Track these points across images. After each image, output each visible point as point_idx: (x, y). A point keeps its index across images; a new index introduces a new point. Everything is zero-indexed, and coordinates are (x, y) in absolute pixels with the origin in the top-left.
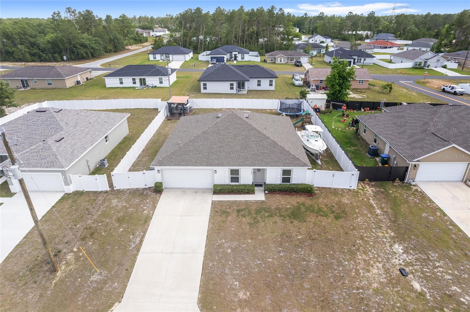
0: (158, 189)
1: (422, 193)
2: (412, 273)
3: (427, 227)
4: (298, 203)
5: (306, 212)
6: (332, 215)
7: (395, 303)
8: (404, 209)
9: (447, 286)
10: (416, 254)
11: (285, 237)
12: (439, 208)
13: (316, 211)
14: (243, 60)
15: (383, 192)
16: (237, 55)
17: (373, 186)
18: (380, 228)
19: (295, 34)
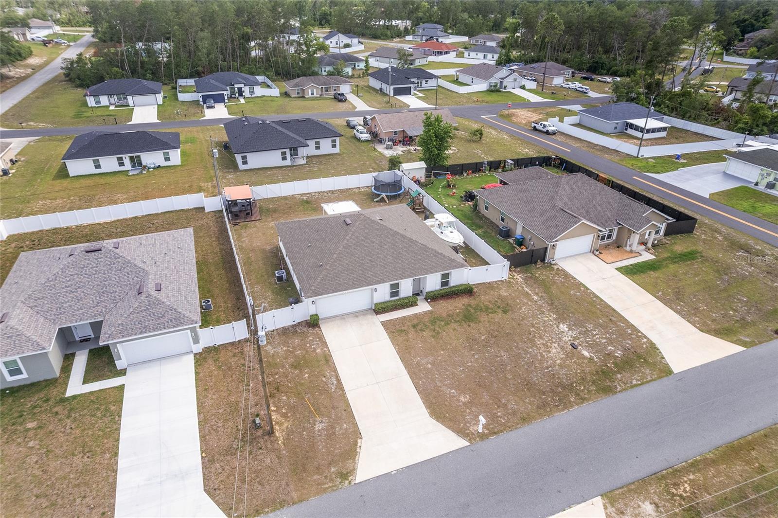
0: (313, 323)
1: (563, 270)
2: (580, 345)
3: (578, 303)
4: (464, 305)
5: (476, 312)
6: (499, 311)
7: (577, 370)
8: (554, 290)
9: (605, 347)
10: (578, 329)
11: (471, 340)
12: (581, 283)
13: (484, 310)
14: (253, 96)
15: (531, 277)
16: (243, 89)
17: (519, 272)
18: (543, 313)
19: (319, 45)
